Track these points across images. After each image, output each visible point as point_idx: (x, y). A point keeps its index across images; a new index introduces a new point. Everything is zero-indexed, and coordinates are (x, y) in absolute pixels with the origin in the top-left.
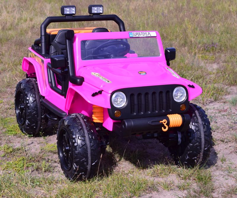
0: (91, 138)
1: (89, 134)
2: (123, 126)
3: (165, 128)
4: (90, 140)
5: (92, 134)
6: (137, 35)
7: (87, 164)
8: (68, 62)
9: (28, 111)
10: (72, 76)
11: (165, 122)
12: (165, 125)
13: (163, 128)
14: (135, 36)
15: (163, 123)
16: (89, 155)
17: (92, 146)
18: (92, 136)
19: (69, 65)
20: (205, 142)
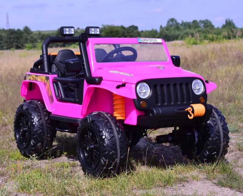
0: (118, 130)
1: (116, 127)
2: (151, 115)
3: (191, 116)
4: (118, 132)
5: (118, 127)
6: (145, 41)
7: (117, 157)
8: (84, 64)
9: (33, 131)
10: (89, 76)
11: (190, 110)
12: (191, 113)
13: (189, 115)
14: (143, 42)
15: (189, 111)
16: (118, 147)
17: (120, 138)
18: (119, 129)
19: (85, 67)
20: (223, 136)
